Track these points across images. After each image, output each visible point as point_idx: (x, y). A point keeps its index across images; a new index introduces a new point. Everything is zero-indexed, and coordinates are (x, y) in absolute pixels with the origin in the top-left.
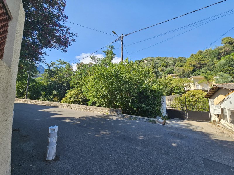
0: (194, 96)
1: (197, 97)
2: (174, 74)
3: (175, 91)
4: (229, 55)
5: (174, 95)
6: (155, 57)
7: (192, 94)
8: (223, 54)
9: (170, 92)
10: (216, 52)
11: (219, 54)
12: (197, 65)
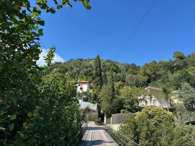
0: (153, 117)
1: (158, 119)
2: (125, 82)
3: (125, 107)
4: (181, 70)
5: (123, 112)
6: (104, 60)
7: (149, 113)
8: (175, 68)
9: (118, 108)
10: (169, 65)
11: (172, 68)
12: (152, 75)
